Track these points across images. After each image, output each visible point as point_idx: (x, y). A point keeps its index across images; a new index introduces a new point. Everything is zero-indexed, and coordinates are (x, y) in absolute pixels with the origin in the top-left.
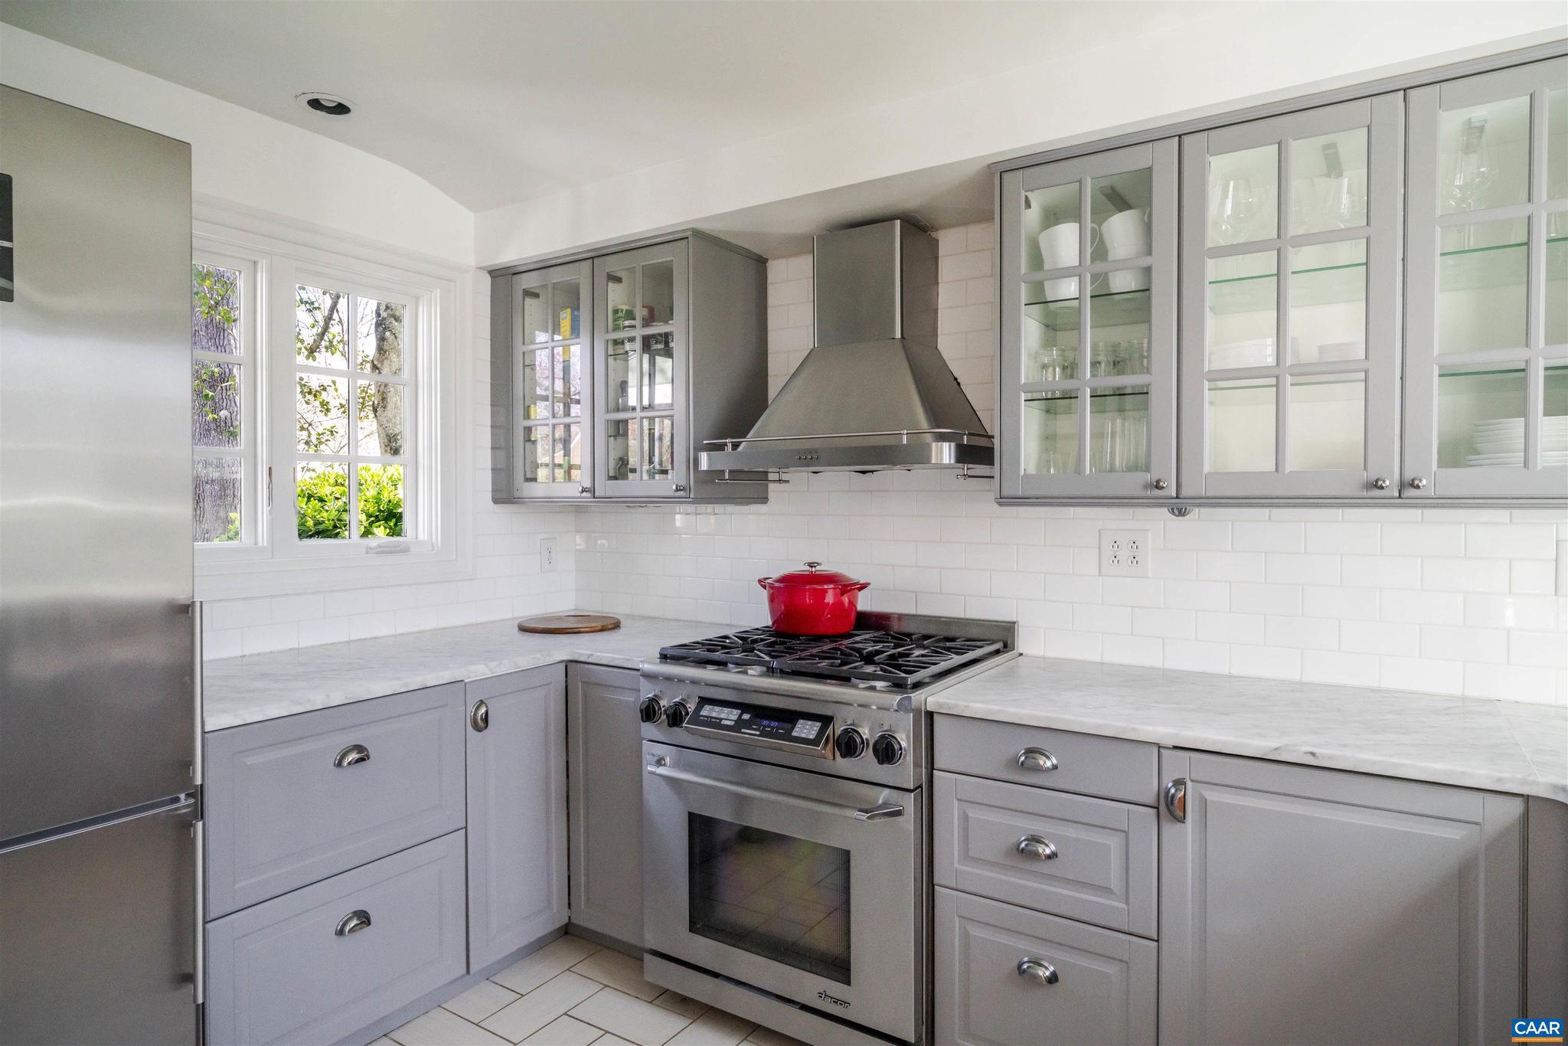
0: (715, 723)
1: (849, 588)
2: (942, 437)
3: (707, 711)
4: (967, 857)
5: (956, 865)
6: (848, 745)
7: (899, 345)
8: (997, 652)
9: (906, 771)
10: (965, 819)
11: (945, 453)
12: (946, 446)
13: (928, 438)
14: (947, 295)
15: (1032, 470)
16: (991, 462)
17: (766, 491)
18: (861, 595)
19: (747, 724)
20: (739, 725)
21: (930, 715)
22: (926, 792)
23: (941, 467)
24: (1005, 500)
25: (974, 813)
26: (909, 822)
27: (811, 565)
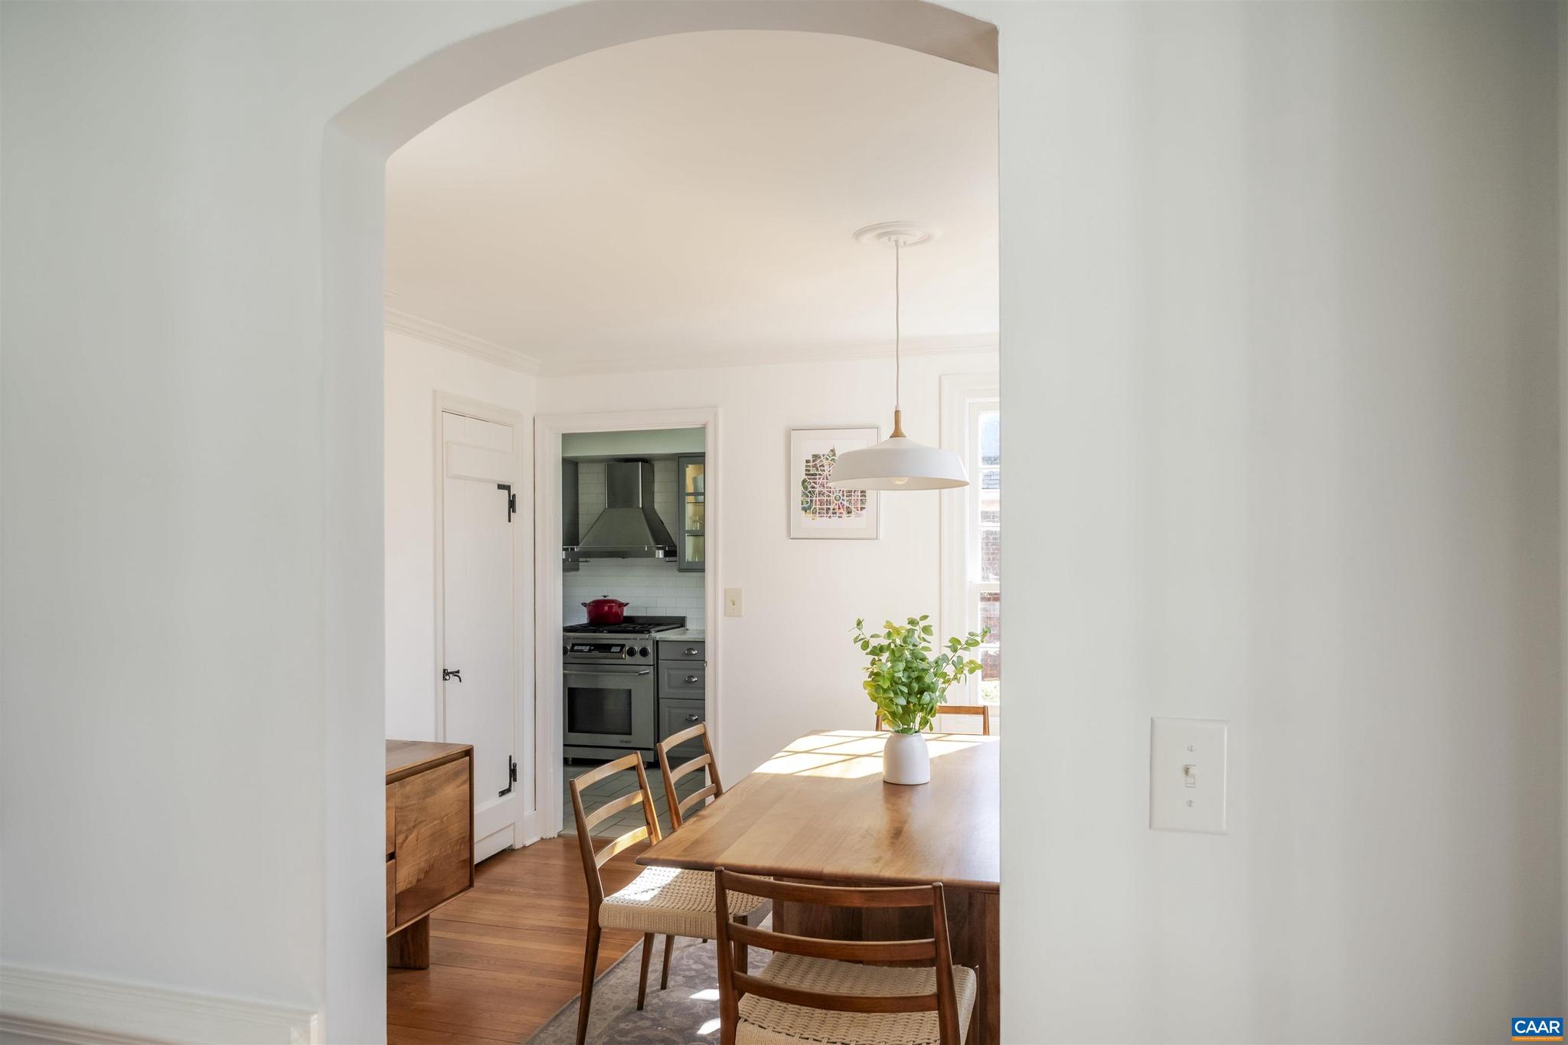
0: (582, 651)
1: (622, 605)
2: (659, 549)
3: (576, 648)
4: (670, 686)
5: (667, 690)
6: (631, 652)
7: (641, 511)
8: (678, 627)
9: (650, 660)
10: (669, 675)
11: (660, 554)
12: (661, 551)
13: (654, 548)
14: (657, 487)
15: (690, 560)
16: (676, 556)
17: (578, 565)
18: (625, 608)
19: (593, 650)
20: (590, 651)
21: (657, 642)
22: (656, 667)
23: (659, 558)
24: (681, 570)
25: (672, 672)
26: (651, 676)
27: (605, 597)
